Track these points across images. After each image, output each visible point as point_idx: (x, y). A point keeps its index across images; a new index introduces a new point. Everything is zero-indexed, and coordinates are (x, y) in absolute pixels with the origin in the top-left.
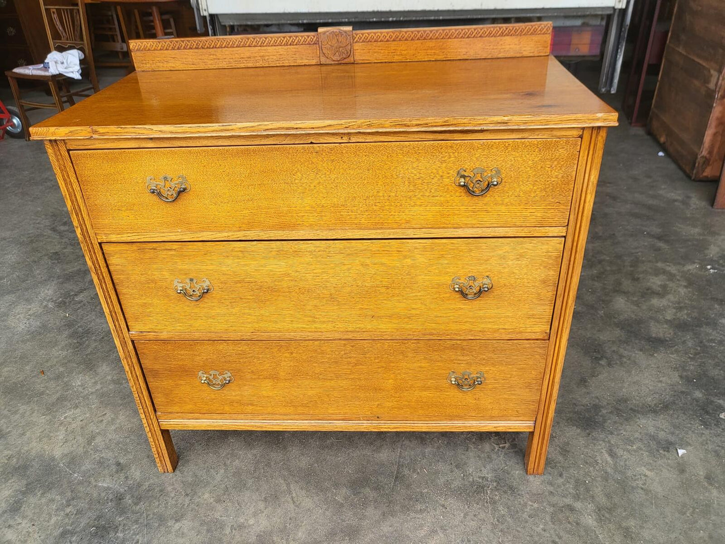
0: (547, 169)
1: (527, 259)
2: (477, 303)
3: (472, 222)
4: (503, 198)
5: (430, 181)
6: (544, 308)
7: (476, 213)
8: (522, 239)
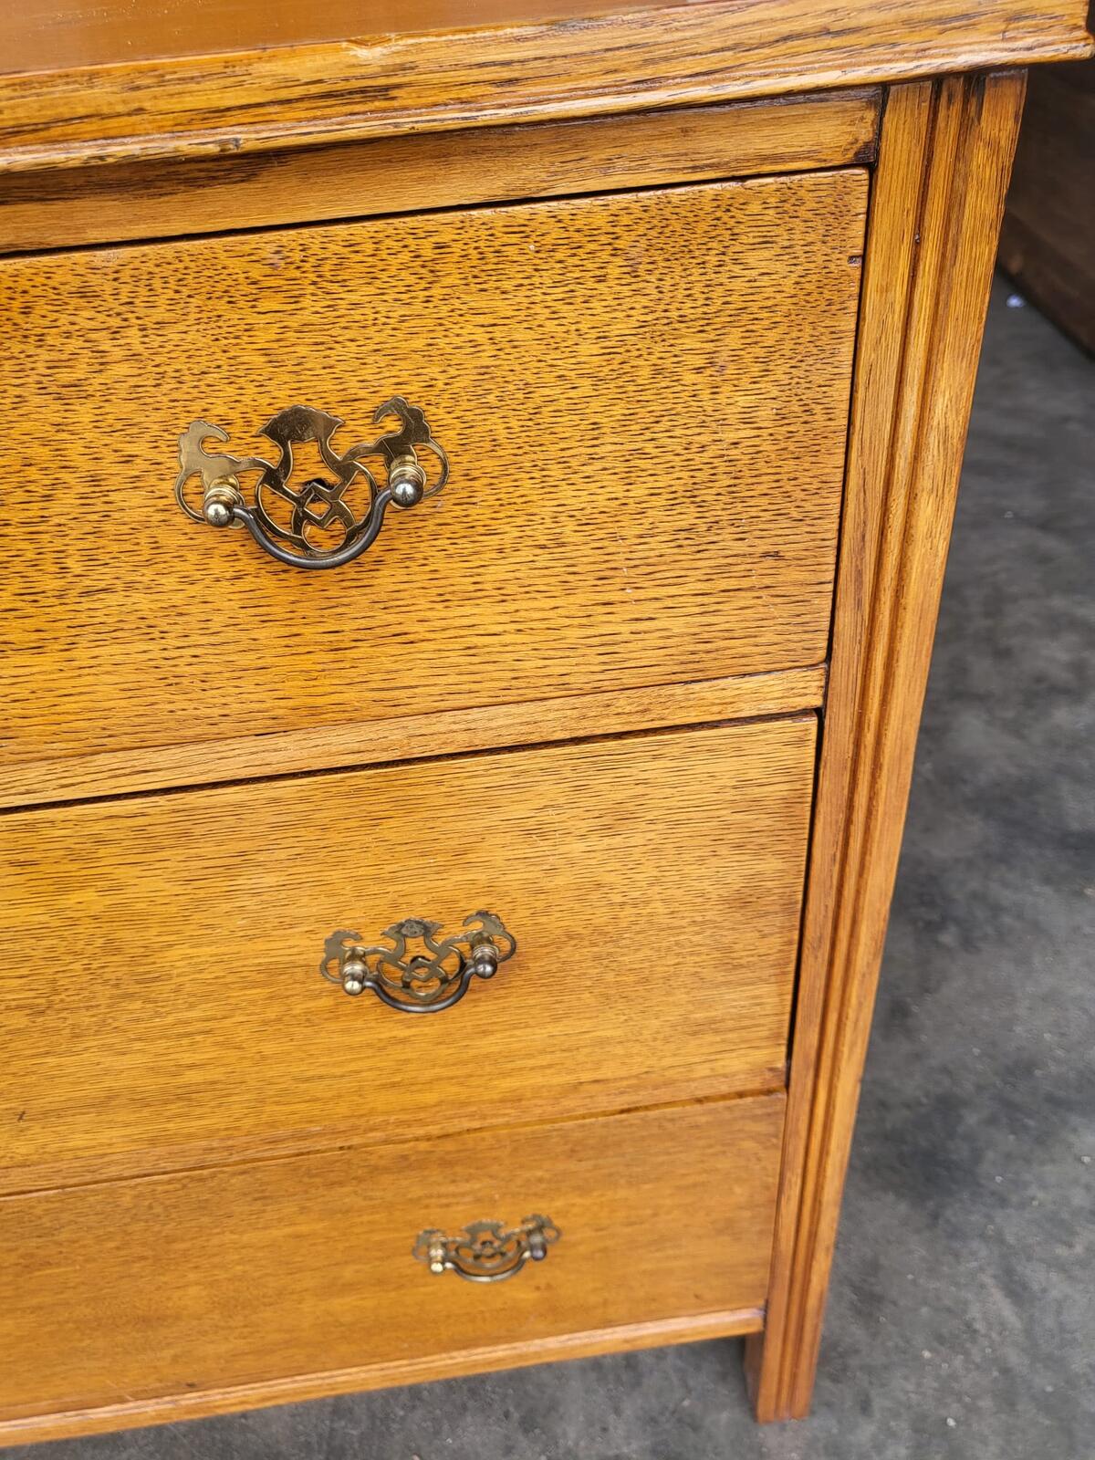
1: (652, 822)
4: (476, 560)
7: (350, 654)
8: (612, 744)
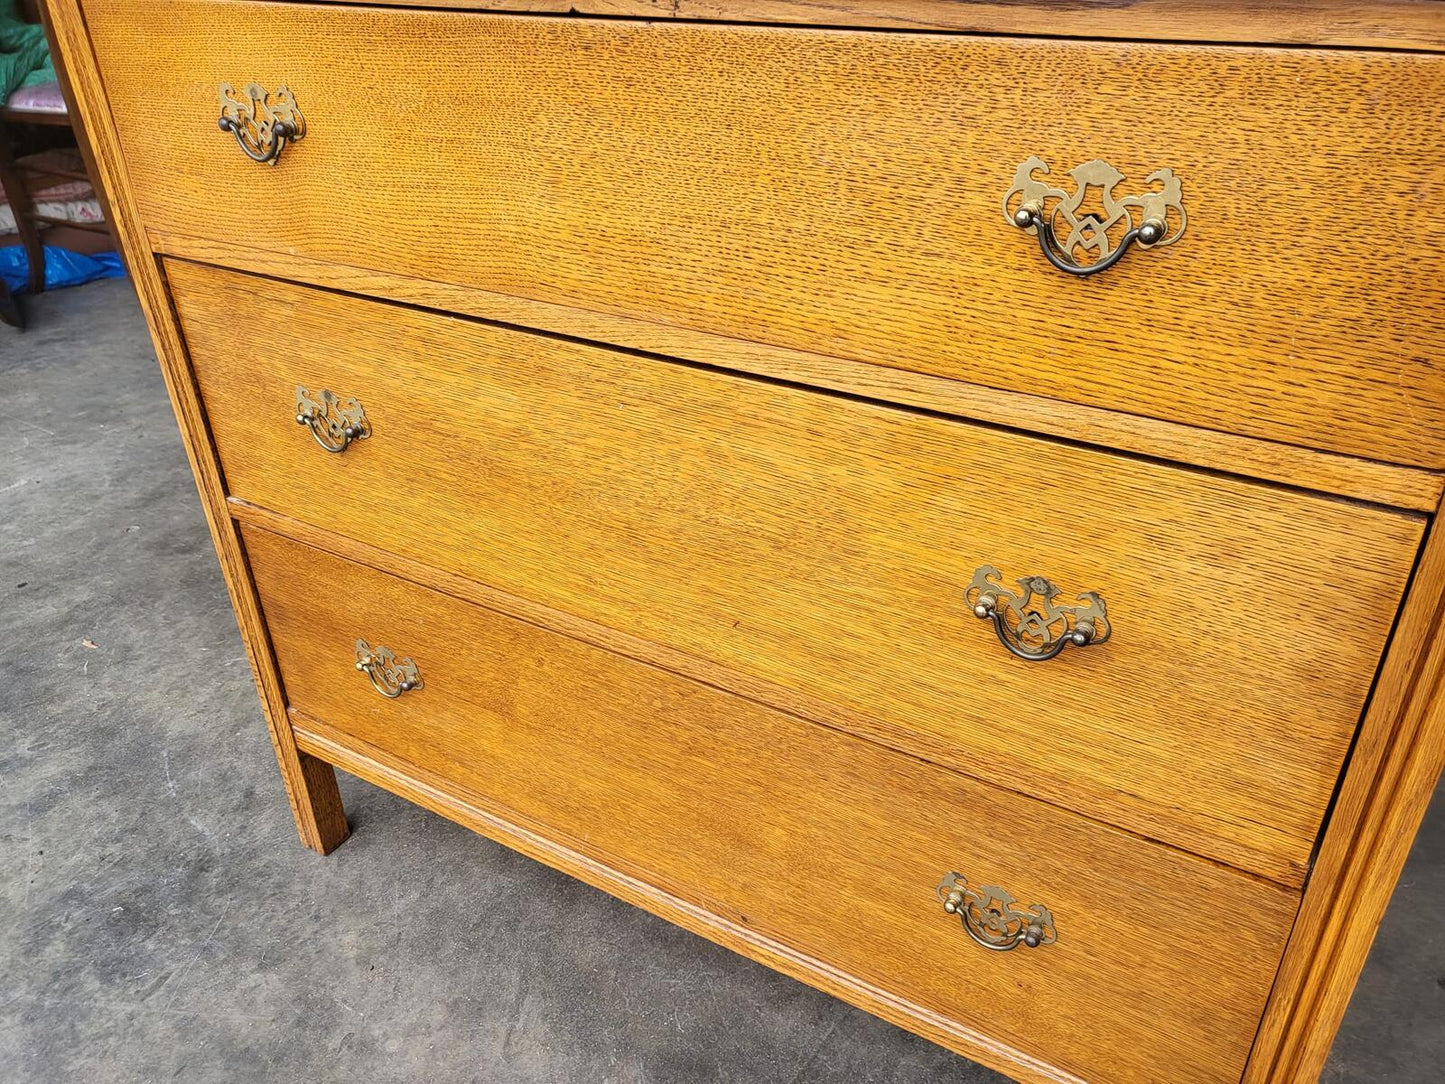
0: (1392, 198)
1: (1252, 566)
2: (1050, 680)
3: (1052, 376)
4: (1183, 301)
5: (919, 192)
6: (1300, 773)
7: (1072, 346)
8: (1239, 484)
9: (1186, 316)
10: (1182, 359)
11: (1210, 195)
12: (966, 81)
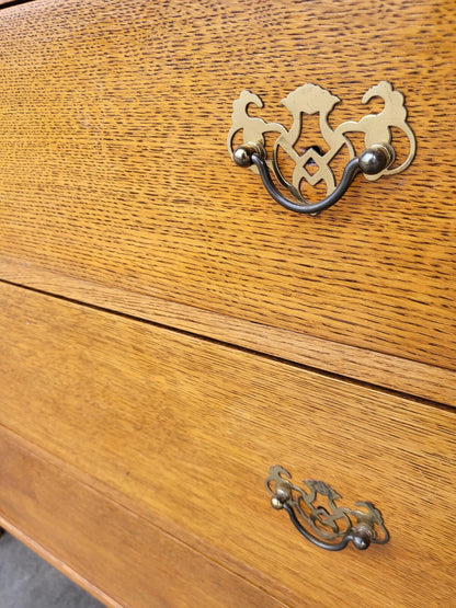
5: (158, 143)
9: (428, 254)
10: (429, 300)
11: (440, 107)
12: (171, 19)
